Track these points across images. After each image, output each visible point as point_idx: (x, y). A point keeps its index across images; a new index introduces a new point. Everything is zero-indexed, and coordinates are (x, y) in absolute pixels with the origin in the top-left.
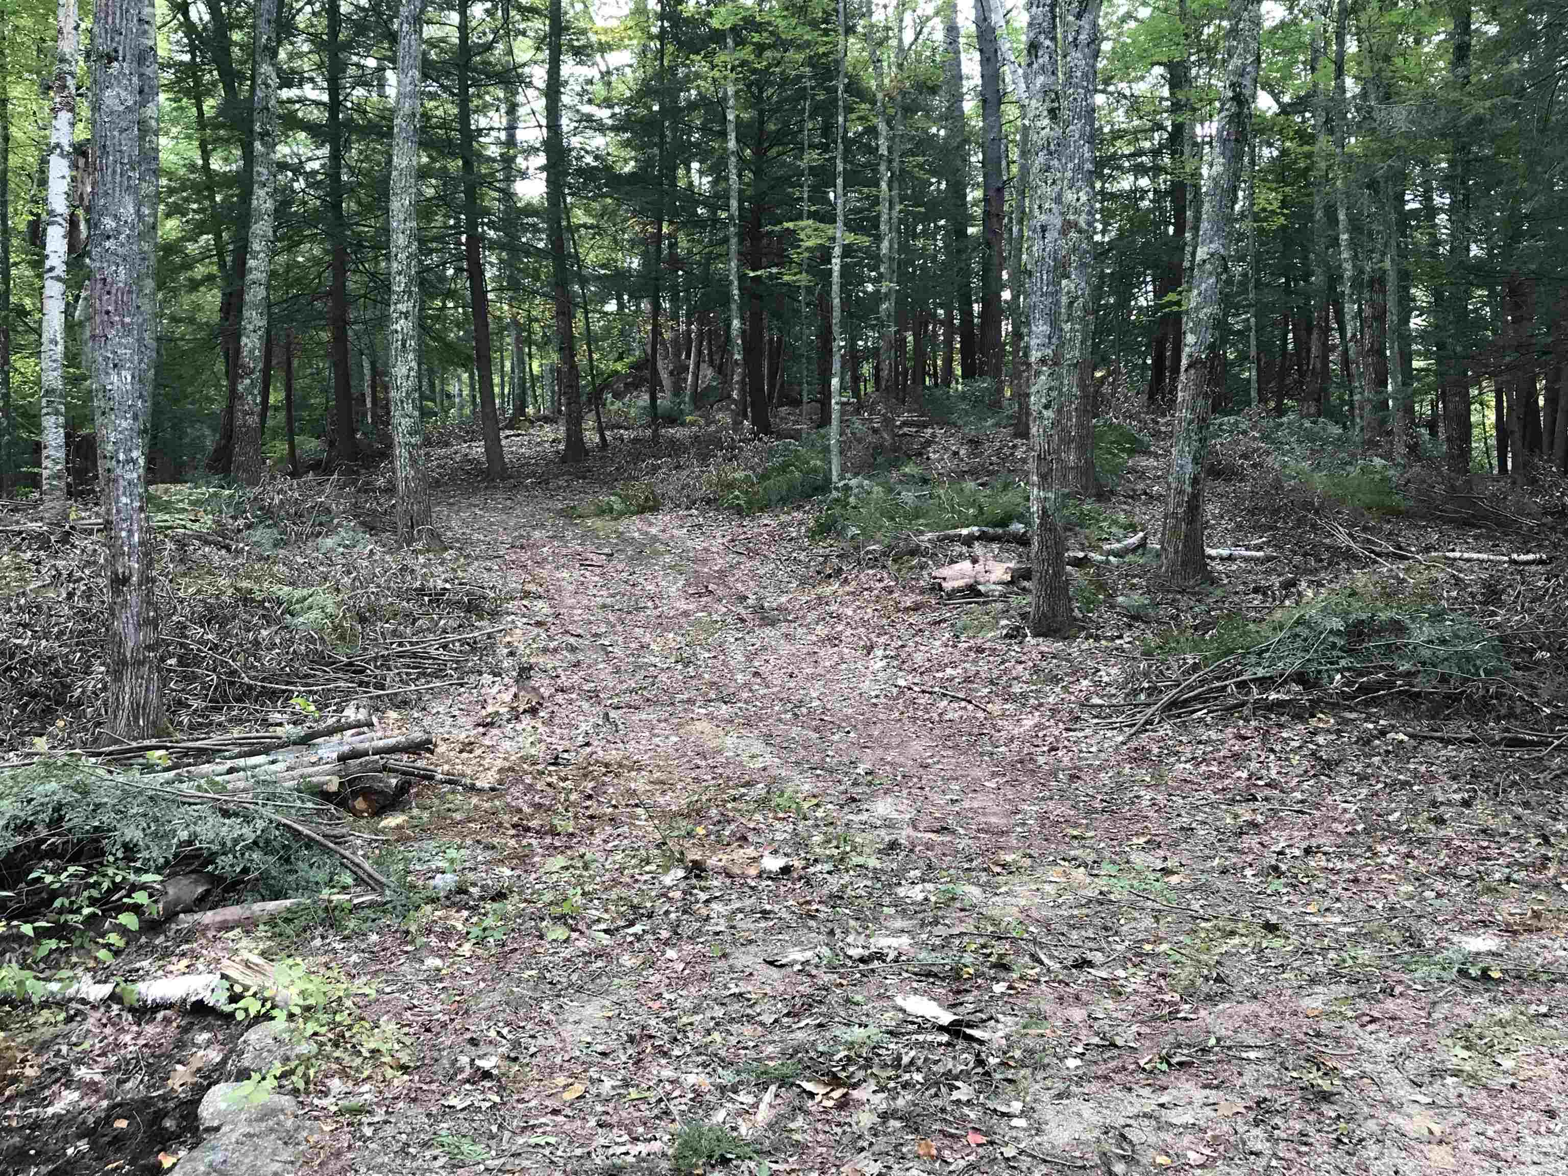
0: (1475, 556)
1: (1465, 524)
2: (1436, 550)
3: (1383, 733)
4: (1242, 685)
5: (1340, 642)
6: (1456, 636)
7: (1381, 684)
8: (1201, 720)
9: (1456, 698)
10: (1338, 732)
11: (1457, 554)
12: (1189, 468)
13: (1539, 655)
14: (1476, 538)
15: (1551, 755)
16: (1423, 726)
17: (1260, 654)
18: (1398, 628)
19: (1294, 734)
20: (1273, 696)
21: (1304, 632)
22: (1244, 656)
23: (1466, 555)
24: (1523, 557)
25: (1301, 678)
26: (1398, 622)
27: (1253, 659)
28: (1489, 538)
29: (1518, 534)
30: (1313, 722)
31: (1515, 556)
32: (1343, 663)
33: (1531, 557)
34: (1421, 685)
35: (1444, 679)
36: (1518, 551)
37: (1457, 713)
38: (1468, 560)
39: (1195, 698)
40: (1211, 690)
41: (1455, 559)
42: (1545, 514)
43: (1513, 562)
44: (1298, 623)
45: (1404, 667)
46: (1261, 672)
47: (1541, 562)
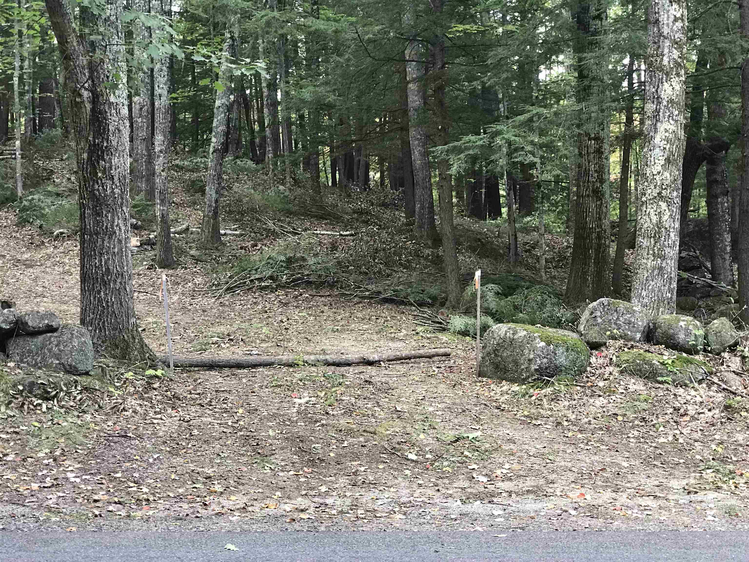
0: (326, 232)
1: (321, 218)
2: (309, 230)
3: (301, 295)
4: (252, 281)
5: (284, 265)
6: (323, 262)
7: (299, 279)
8: (238, 294)
9: (324, 283)
10: (286, 295)
11: (319, 232)
12: (214, 195)
13: (350, 268)
14: (326, 224)
15: (353, 298)
16: (314, 292)
17: (256, 270)
18: (303, 259)
19: (272, 296)
20: (263, 284)
21: (271, 261)
22: (250, 271)
23: (322, 232)
24: (345, 233)
25: (271, 278)
26: (303, 257)
27: (254, 272)
28: (331, 224)
29: (343, 222)
30: (277, 293)
31: (342, 232)
32: (285, 272)
33: (348, 233)
34: (312, 279)
35: (320, 276)
36: (344, 230)
37: (324, 287)
38: (323, 235)
39: (235, 287)
40: (240, 283)
41: (317, 234)
42: (354, 212)
43: (341, 235)
44: (268, 258)
45: (306, 272)
46: (257, 276)
47: (351, 235)
